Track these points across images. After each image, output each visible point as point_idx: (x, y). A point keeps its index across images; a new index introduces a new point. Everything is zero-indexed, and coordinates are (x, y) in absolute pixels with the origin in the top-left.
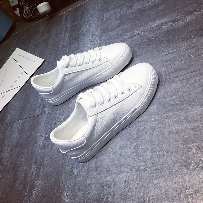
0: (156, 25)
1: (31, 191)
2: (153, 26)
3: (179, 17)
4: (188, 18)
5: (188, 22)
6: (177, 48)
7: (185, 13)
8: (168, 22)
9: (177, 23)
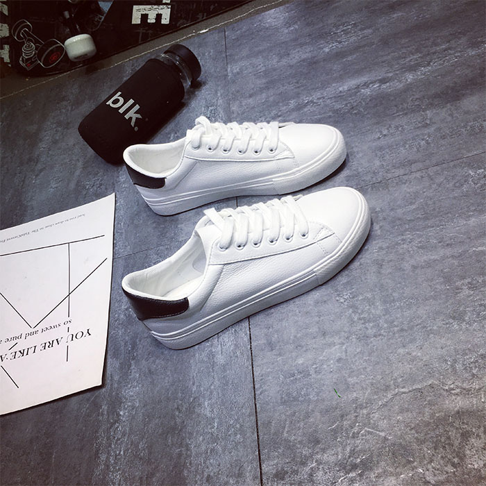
0: (346, 88)
1: (116, 411)
2: (341, 89)
3: (390, 75)
4: (410, 77)
5: (411, 84)
6: (397, 127)
7: (402, 68)
8: (371, 83)
9: (388, 84)
